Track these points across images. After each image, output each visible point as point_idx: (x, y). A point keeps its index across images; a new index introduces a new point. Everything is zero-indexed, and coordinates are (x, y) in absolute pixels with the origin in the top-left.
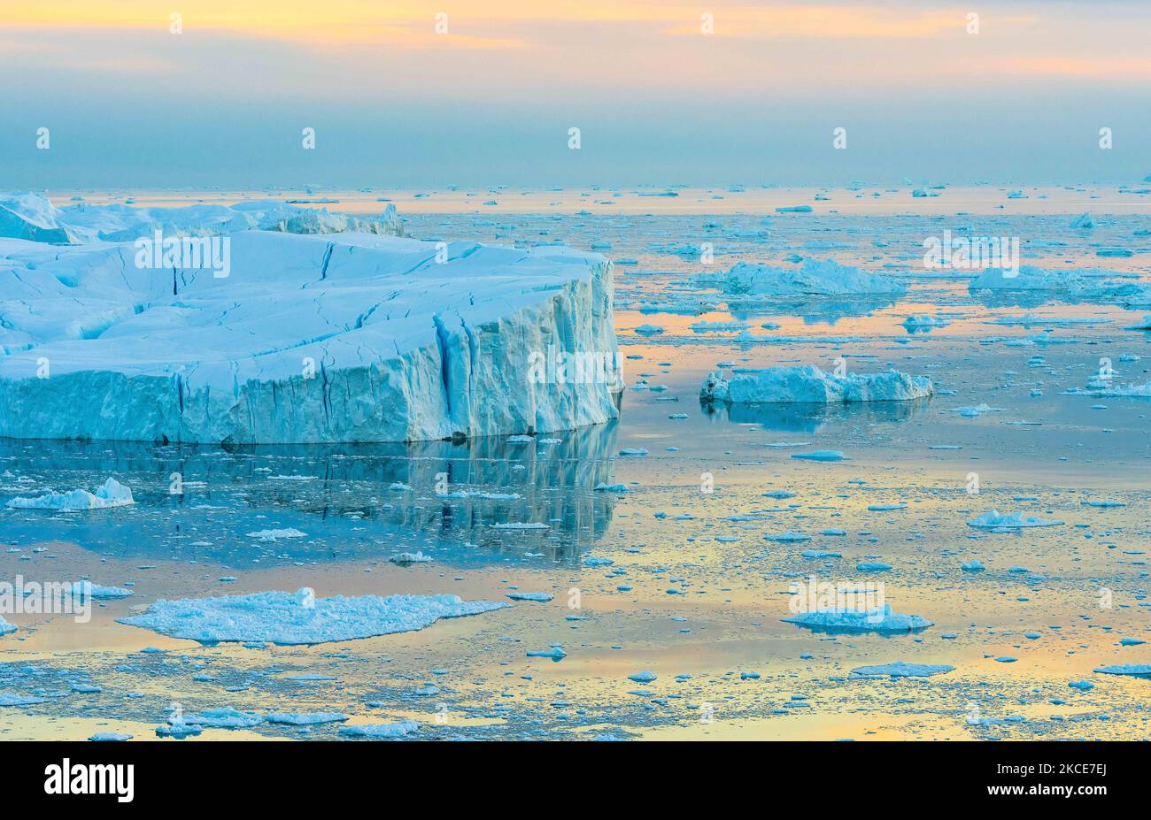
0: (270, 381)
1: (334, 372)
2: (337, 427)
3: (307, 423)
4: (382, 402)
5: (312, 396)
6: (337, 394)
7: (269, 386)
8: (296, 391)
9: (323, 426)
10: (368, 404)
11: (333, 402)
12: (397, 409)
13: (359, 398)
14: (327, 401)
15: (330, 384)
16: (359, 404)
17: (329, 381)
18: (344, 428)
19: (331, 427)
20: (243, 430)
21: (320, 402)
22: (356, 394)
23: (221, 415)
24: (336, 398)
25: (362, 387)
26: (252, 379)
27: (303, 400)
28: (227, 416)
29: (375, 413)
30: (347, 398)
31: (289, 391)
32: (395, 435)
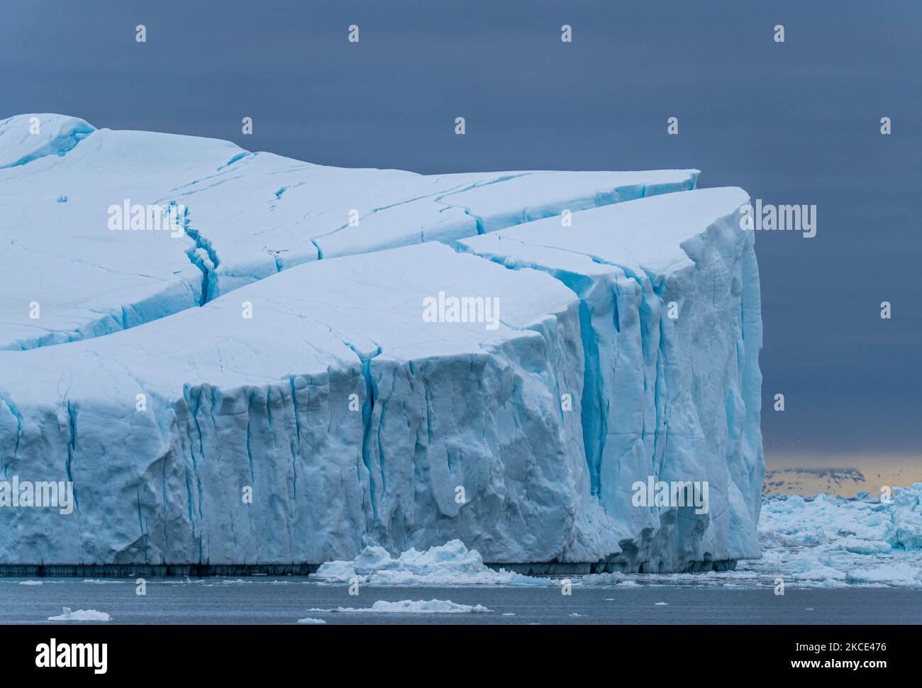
0: (244, 390)
1: (394, 369)
2: (396, 515)
3: (330, 505)
4: (506, 451)
5: (338, 432)
6: (399, 429)
7: (242, 404)
8: (303, 419)
9: (362, 514)
10: (477, 458)
11: (390, 451)
12: (539, 470)
13: (453, 441)
14: (373, 449)
15: (384, 403)
16: (452, 456)
17: (382, 393)
18: (411, 521)
19: (384, 517)
20: (177, 523)
21: (356, 451)
22: (446, 431)
23: (120, 481)
24: (396, 436)
25: (461, 413)
26: (196, 383)
27: (318, 446)
28: (138, 484)
29: (491, 482)
30: (424, 440)
31: (286, 418)
32: (531, 539)
